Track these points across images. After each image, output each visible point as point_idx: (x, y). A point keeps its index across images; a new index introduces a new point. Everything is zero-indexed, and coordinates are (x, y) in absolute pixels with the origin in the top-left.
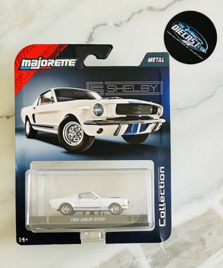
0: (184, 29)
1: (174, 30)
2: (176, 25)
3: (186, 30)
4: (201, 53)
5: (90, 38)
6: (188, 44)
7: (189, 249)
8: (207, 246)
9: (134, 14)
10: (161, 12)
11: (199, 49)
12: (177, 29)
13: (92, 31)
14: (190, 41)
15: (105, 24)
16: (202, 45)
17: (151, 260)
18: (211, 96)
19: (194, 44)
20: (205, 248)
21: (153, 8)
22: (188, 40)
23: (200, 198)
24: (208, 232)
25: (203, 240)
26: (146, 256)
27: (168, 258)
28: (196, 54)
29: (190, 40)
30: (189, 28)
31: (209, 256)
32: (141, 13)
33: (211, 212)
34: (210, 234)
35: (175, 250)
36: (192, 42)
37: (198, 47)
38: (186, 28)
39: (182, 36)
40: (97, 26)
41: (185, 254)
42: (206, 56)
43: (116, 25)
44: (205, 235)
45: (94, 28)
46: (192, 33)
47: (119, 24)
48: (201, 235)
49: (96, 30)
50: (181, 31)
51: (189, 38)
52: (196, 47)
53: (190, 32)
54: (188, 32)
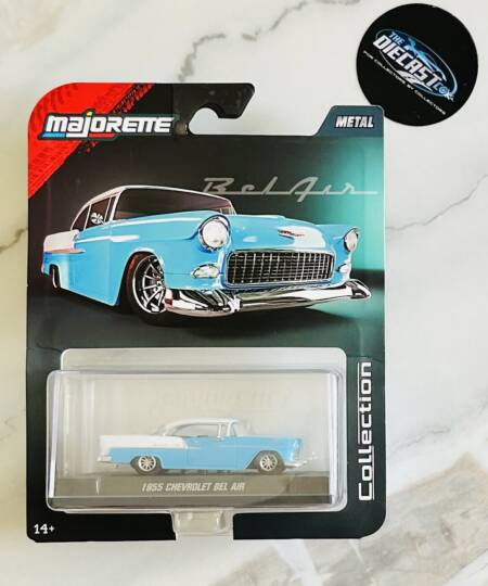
0: (402, 46)
1: (380, 47)
2: (384, 37)
3: (407, 47)
4: (442, 101)
6: (411, 81)
7: (415, 549)
8: (457, 542)
9: (286, 12)
11: (438, 92)
12: (386, 45)
13: (192, 50)
14: (417, 72)
15: (221, 36)
16: (443, 82)
17: (328, 576)
18: (467, 199)
19: (426, 81)
20: (454, 548)
22: (412, 71)
23: (441, 432)
24: (460, 511)
25: (448, 530)
26: (318, 568)
27: (368, 570)
28: (431, 103)
29: (417, 70)
30: (413, 44)
31: (462, 567)
32: (304, 9)
33: (466, 463)
34: (465, 515)
35: (385, 553)
36: (420, 75)
37: (435, 87)
39: (399, 61)
40: (202, 40)
41: (406, 562)
42: (452, 107)
43: (247, 37)
44: (453, 519)
45: (195, 45)
46: (421, 55)
47: (254, 35)
48: (444, 516)
49: (199, 48)
50: (395, 51)
51: (413, 66)
52: (431, 87)
53: (415, 51)
54: (411, 52)
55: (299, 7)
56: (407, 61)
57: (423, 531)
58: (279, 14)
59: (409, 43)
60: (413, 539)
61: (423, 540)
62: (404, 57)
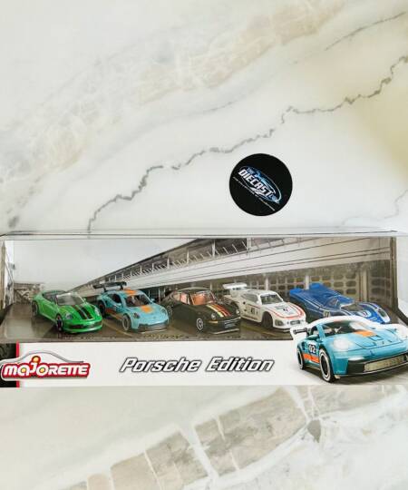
55: (201, 154)
56: (255, 183)
57: (256, 427)
58: (191, 156)
60: (252, 430)
61: (257, 430)
62: (254, 181)
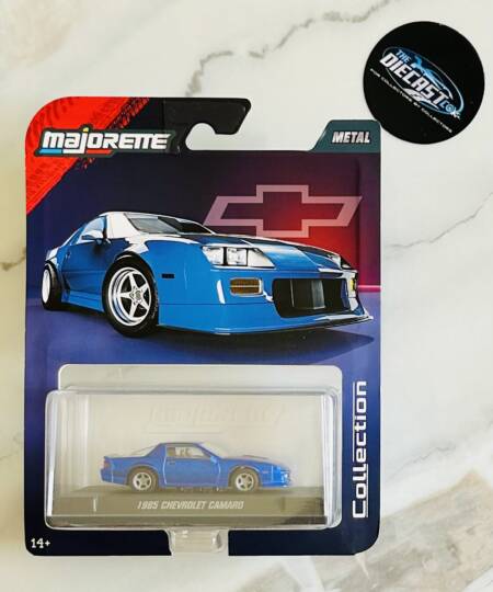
0: (409, 64)
1: (387, 65)
2: (391, 55)
3: (414, 65)
4: (448, 119)
5: (195, 84)
6: (418, 99)
7: (422, 566)
8: (463, 558)
9: (293, 29)
10: (357, 24)
11: (444, 110)
12: (392, 62)
13: (198, 67)
14: (424, 90)
15: (229, 53)
16: (449, 100)
18: (473, 217)
19: (432, 99)
20: (459, 564)
21: (338, 14)
22: (418, 89)
23: (447, 449)
24: (465, 528)
25: (453, 546)
26: (325, 584)
27: (374, 586)
28: (438, 121)
29: (424, 89)
30: (420, 61)
31: (468, 583)
32: (311, 25)
34: (470, 531)
35: (391, 569)
36: (427, 93)
37: (442, 105)
38: (414, 61)
39: (406, 79)
40: (210, 57)
42: (459, 125)
43: (254, 55)
44: (458, 535)
45: (203, 63)
46: (428, 74)
47: (260, 52)
48: (450, 533)
49: (208, 66)
50: (402, 69)
51: (420, 84)
52: (438, 105)
53: (422, 69)
54: (417, 70)
59: (415, 61)
